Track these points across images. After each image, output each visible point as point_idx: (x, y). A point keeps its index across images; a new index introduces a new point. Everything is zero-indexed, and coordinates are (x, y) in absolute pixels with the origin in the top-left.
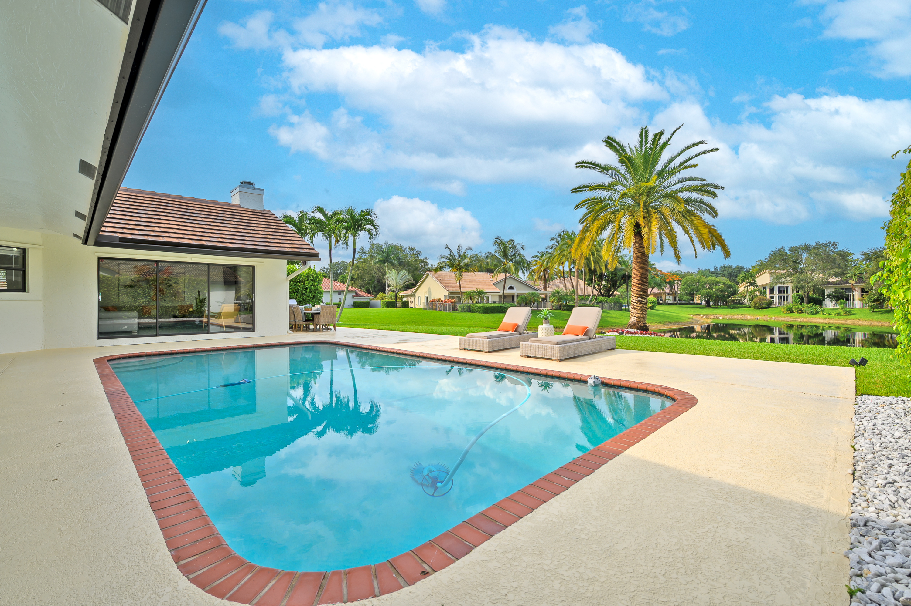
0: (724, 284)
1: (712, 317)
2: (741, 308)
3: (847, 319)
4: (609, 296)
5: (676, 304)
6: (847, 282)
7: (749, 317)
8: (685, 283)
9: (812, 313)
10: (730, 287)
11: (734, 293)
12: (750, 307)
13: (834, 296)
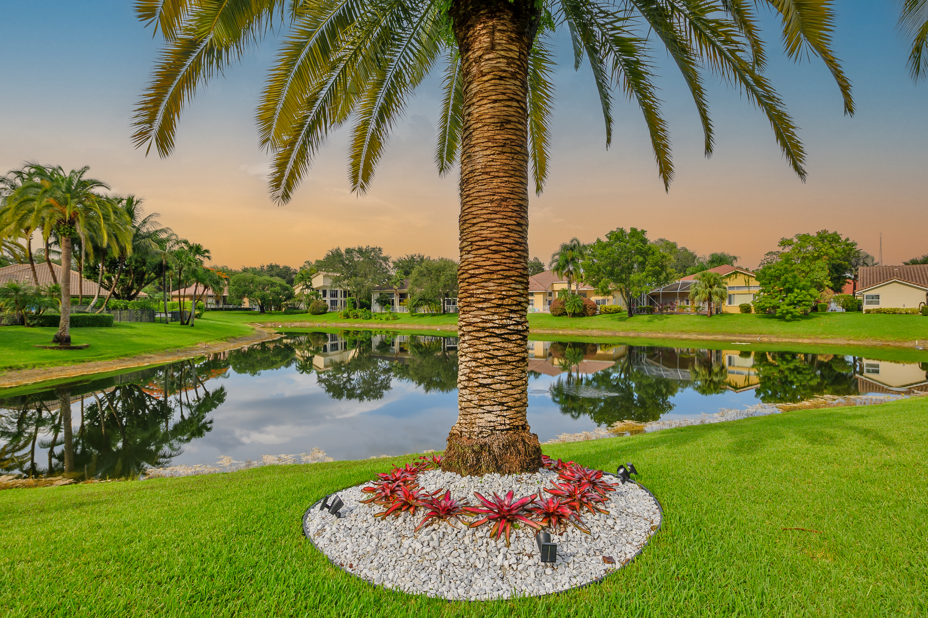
0: (280, 285)
1: (269, 325)
2: (298, 313)
3: (396, 324)
4: (130, 298)
5: (221, 309)
6: (391, 288)
7: (308, 324)
8: (235, 283)
9: (366, 318)
10: (286, 289)
11: (290, 296)
12: (307, 312)
13: (382, 301)
